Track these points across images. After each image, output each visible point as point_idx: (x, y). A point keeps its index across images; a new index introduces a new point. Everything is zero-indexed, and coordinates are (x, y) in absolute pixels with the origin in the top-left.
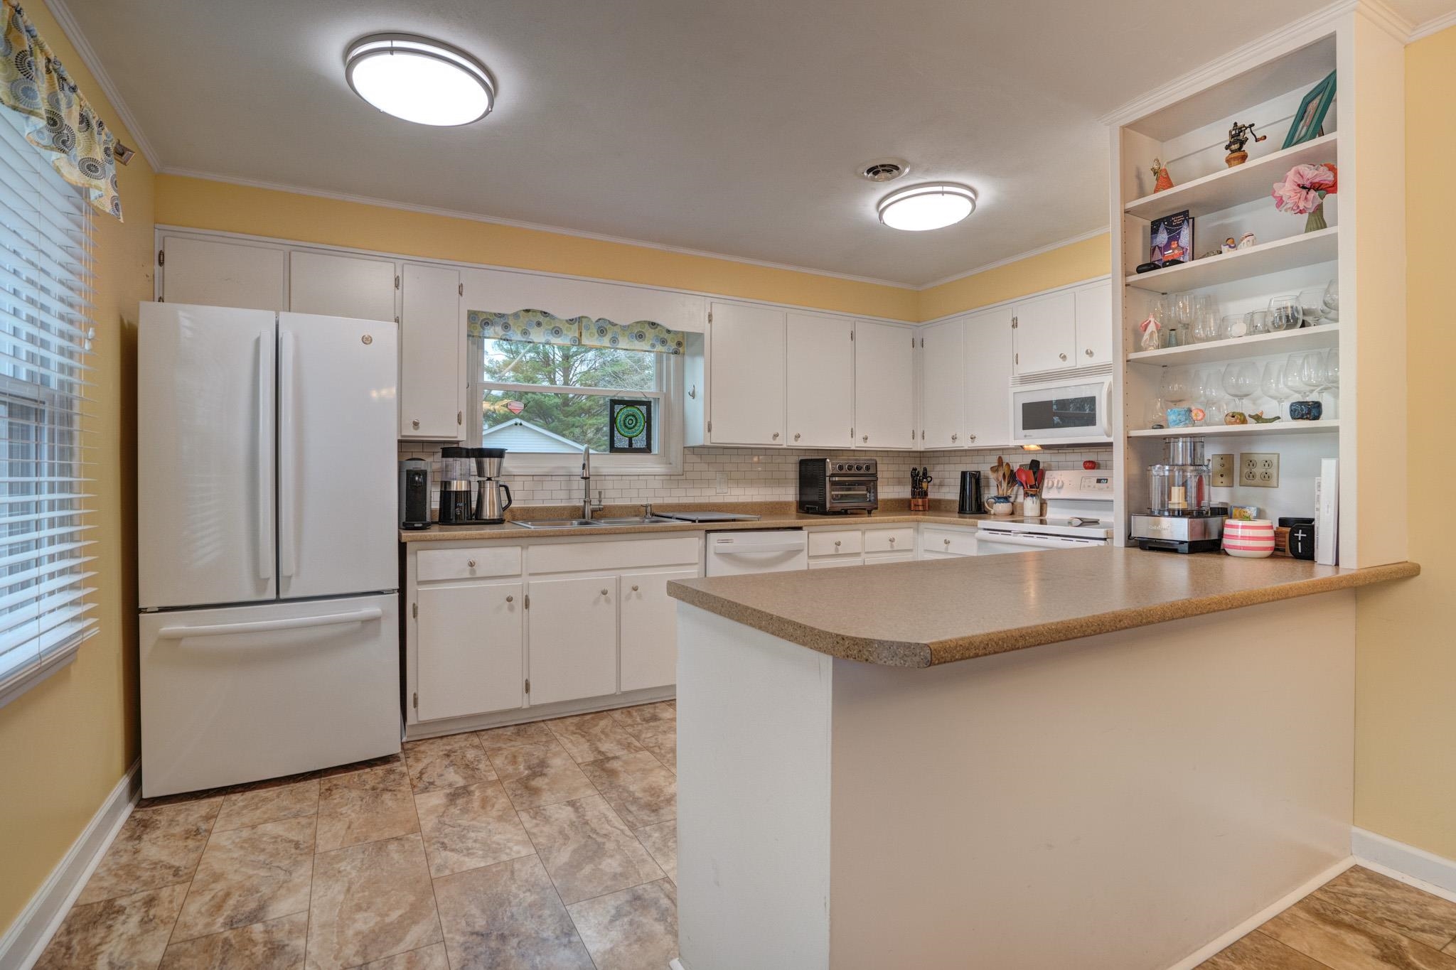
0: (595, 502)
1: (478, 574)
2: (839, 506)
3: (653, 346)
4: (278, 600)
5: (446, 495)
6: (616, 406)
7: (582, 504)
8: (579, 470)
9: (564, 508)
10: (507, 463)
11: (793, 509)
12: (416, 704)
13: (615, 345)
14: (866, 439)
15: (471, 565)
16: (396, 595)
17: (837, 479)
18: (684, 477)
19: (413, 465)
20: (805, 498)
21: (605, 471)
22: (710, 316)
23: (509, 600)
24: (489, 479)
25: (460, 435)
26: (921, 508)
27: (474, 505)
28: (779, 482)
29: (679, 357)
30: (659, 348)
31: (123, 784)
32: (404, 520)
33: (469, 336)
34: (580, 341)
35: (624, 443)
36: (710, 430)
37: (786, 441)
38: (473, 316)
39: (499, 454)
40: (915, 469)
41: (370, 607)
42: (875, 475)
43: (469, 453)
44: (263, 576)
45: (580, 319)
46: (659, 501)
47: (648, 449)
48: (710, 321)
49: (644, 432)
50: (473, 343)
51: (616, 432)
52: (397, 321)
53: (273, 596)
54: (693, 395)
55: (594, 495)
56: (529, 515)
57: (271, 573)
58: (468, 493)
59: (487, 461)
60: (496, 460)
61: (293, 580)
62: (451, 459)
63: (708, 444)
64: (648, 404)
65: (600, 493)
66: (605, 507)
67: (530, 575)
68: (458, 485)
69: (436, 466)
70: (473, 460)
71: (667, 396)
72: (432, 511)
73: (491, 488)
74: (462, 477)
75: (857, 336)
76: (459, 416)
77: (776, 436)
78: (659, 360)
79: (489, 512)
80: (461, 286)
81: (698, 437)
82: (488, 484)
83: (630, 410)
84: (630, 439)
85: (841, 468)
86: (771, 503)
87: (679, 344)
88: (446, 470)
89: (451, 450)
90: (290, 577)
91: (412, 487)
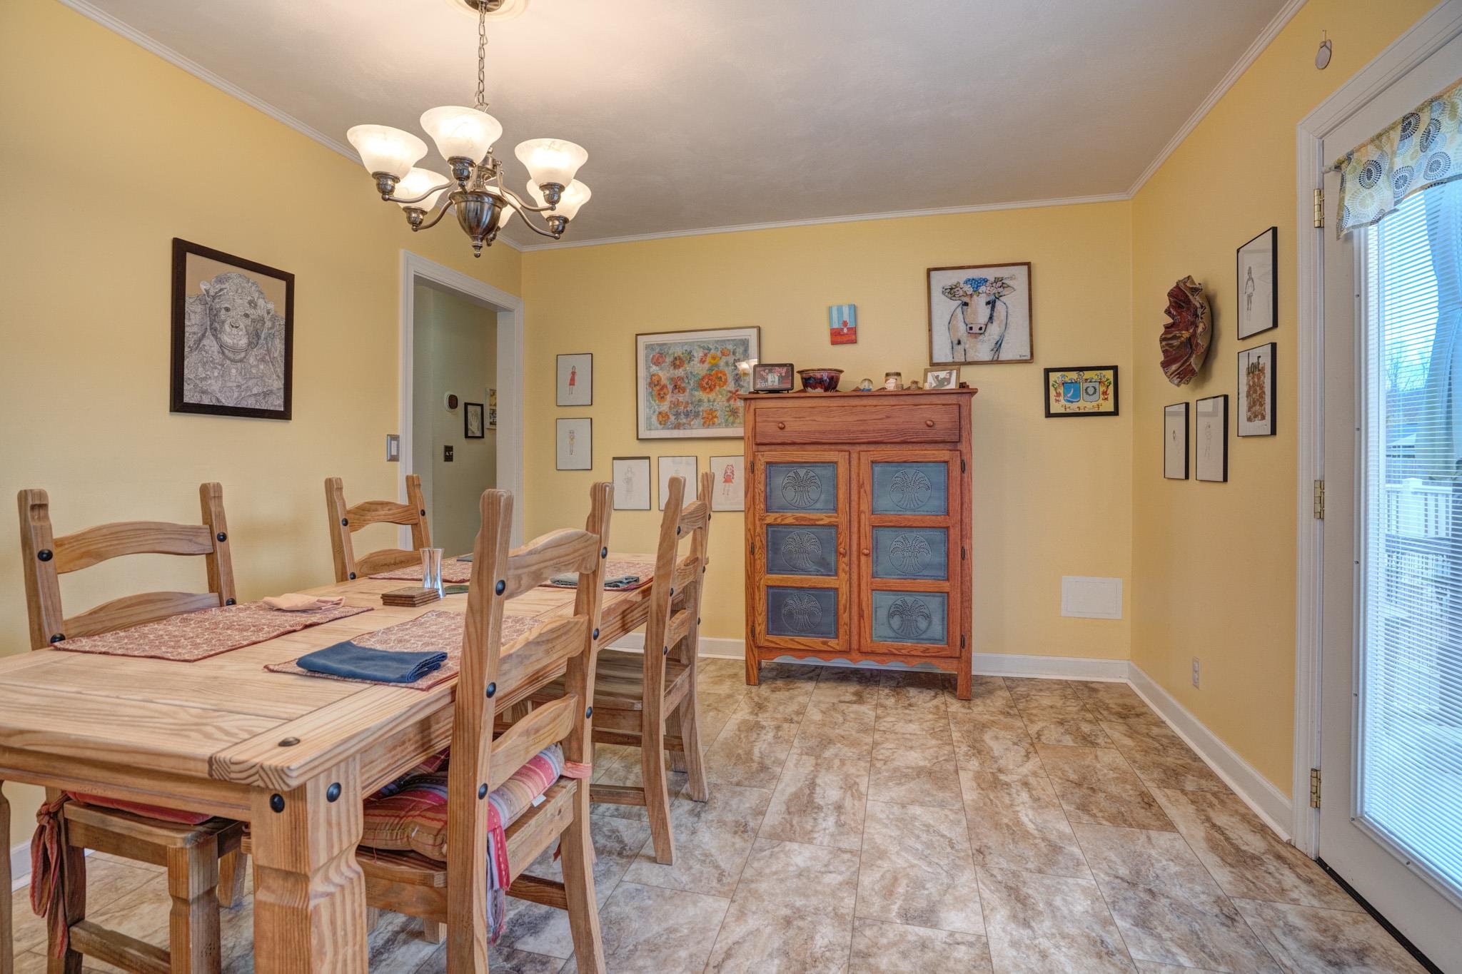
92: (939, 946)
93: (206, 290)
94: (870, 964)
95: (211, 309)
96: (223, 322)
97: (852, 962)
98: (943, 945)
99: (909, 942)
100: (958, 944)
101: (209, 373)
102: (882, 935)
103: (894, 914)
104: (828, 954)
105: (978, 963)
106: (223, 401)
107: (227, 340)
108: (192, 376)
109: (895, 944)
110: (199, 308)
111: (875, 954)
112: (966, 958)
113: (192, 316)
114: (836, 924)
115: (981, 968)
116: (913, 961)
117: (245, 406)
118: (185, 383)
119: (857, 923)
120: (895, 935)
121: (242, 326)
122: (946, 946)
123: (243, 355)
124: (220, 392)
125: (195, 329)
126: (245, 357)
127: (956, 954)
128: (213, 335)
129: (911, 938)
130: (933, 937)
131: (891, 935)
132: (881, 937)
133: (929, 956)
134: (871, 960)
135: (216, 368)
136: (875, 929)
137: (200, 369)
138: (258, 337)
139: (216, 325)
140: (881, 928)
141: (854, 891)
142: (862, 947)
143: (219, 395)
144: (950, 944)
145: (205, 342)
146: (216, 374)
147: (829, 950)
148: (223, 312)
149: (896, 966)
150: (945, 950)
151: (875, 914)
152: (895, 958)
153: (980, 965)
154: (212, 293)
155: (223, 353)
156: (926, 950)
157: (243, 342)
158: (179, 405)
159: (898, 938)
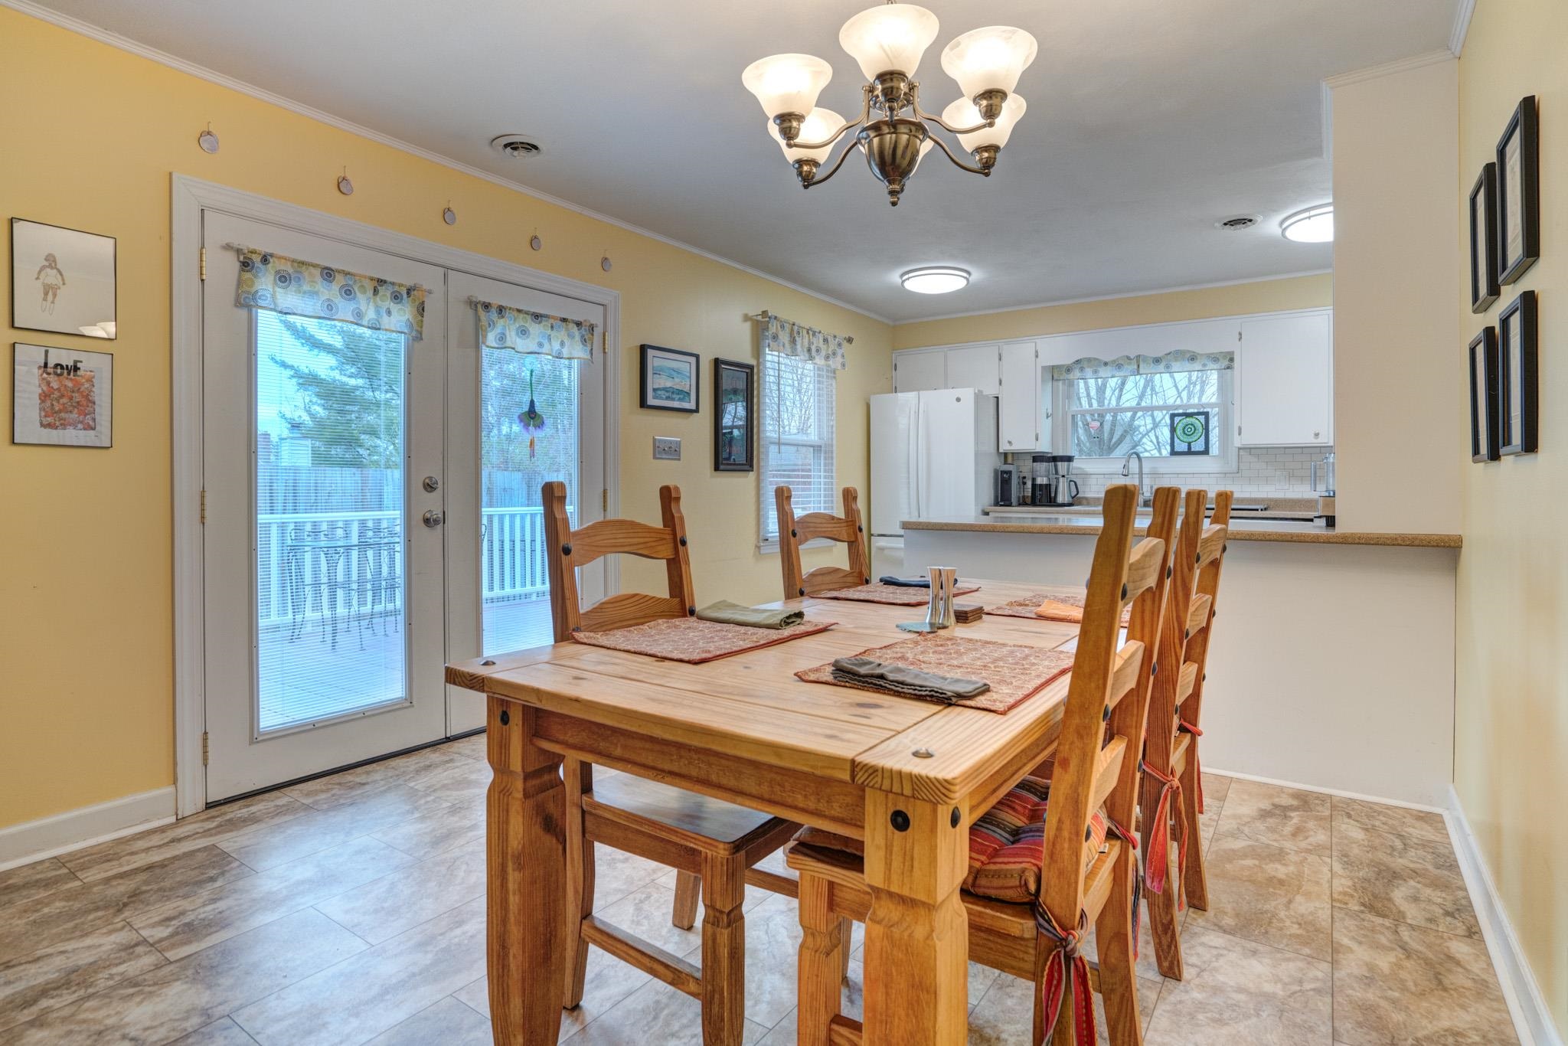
6: (1176, 418)
13: (1170, 370)
18: (1237, 475)
21: (1161, 471)
24: (1063, 476)
35: (1184, 447)
47: (1206, 452)
49: (1203, 436)
51: (1176, 439)
73: (1063, 482)
82: (1061, 479)
84: (1189, 444)
89: (1038, 458)
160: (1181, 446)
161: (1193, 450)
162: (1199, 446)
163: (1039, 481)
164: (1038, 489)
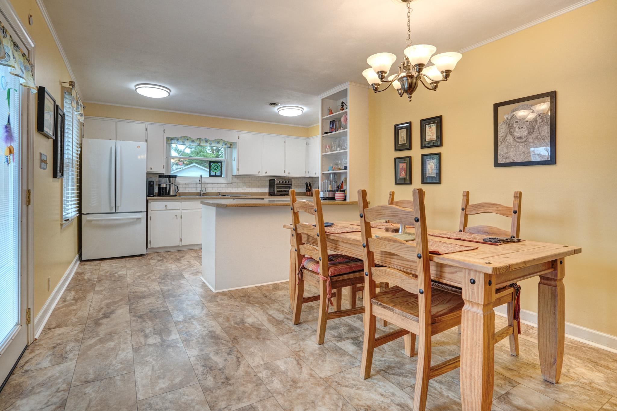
0: (204, 191)
1: (168, 209)
2: (279, 193)
3: (222, 145)
4: (116, 213)
5: (160, 188)
7: (200, 192)
8: (198, 182)
9: (195, 193)
10: (177, 179)
11: (268, 194)
12: (150, 243)
14: (289, 173)
15: (166, 206)
16: (146, 213)
17: (278, 185)
19: (150, 180)
20: (271, 191)
21: (207, 182)
22: (239, 137)
23: (176, 216)
24: (172, 184)
25: (164, 171)
26: (309, 195)
27: (168, 191)
28: (263, 186)
29: (231, 149)
30: (224, 146)
31: (77, 256)
32: (148, 194)
33: (166, 143)
34: (200, 144)
36: (238, 170)
37: (263, 174)
38: (168, 138)
39: (175, 177)
40: (307, 183)
41: (139, 215)
42: (291, 184)
43: (166, 176)
44: (112, 206)
45: (200, 138)
46: (224, 191)
47: (221, 176)
48: (239, 138)
50: (168, 145)
51: (211, 171)
52: (146, 141)
53: (114, 212)
54: (234, 160)
55: (203, 189)
56: (184, 194)
57: (114, 205)
58: (166, 188)
59: (171, 179)
60: (174, 178)
61: (119, 208)
62: (161, 178)
63: (238, 174)
64: (221, 162)
65: (205, 188)
66: (207, 193)
67: (182, 209)
68: (163, 185)
69: (157, 180)
70: (168, 178)
71: (227, 160)
72: (155, 193)
74: (164, 183)
75: (287, 142)
76: (164, 166)
77: (259, 172)
78: (225, 150)
79: (172, 193)
80: (164, 130)
81: (235, 172)
82: (172, 185)
83: (216, 164)
84: (216, 173)
85: (280, 182)
86: (260, 192)
87: (231, 145)
88: (160, 181)
89: (161, 176)
90: (118, 207)
91: (150, 185)
92: (233, 402)
93: (507, 118)
94: (254, 383)
95: (509, 125)
96: (515, 128)
97: (260, 380)
98: (231, 403)
99: (245, 398)
100: (225, 407)
101: (509, 150)
102: (257, 395)
103: (259, 406)
104: (270, 379)
105: (215, 404)
106: (516, 160)
107: (517, 134)
108: (502, 153)
109: (250, 394)
110: (504, 126)
111: (255, 387)
112: (220, 403)
113: (501, 130)
114: (277, 390)
115: (213, 402)
116: (240, 392)
117: (527, 161)
118: (499, 156)
119: (270, 394)
120: (252, 397)
121: (525, 126)
122: (230, 404)
123: (525, 139)
124: (514, 156)
125: (503, 134)
126: (526, 140)
127: (225, 402)
128: (510, 135)
129: (245, 400)
130: (237, 405)
131: (254, 397)
132: (257, 394)
133: (235, 397)
134: (254, 384)
135: (512, 147)
136: (261, 396)
137: (505, 149)
138: (534, 128)
139: (512, 130)
140: (260, 397)
141: (284, 408)
142: (261, 387)
143: (513, 158)
144: (229, 405)
145: (507, 138)
146: (512, 150)
147: (271, 380)
148: (515, 123)
149: (245, 387)
150: (230, 402)
151: (266, 402)
152: (247, 390)
153: (214, 403)
154: (509, 118)
155: (515, 141)
156: (237, 398)
157: (525, 133)
158: (497, 164)
159: (251, 397)
160: (213, 174)
161: (217, 175)
162: (218, 174)
163: (162, 186)
164: (162, 189)
